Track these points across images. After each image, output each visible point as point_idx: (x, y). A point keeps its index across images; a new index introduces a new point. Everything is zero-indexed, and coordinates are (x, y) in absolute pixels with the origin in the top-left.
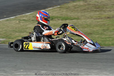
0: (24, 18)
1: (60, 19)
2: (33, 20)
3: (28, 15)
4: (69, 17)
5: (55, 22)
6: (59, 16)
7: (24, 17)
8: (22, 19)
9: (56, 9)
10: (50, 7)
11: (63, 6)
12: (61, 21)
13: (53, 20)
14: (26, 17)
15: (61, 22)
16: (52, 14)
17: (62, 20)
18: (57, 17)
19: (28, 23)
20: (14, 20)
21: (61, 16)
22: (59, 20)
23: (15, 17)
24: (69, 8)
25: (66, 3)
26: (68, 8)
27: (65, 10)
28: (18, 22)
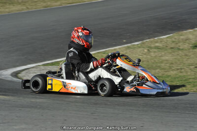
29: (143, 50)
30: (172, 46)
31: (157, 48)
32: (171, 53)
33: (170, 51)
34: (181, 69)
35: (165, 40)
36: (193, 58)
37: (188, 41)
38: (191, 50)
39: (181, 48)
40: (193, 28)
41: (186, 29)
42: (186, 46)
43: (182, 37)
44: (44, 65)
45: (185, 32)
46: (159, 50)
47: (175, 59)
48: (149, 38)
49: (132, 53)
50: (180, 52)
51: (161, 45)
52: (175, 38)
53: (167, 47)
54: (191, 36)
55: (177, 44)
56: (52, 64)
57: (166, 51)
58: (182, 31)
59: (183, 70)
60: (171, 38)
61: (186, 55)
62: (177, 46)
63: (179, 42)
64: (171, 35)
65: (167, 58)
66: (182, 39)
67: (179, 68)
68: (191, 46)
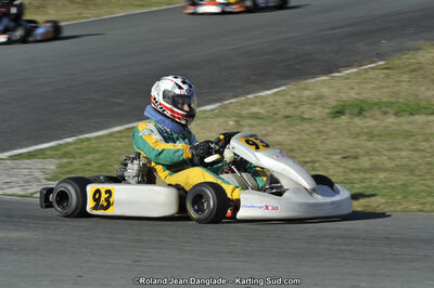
0: (255, 110)
1: (389, 110)
2: (287, 117)
3: (268, 95)
4: (423, 104)
5: (372, 123)
6: (384, 100)
7: (253, 105)
8: (245, 112)
9: (372, 74)
10: (349, 66)
11: (397, 62)
12: (392, 119)
13: (364, 113)
14: (263, 103)
15: (393, 123)
16: (358, 94)
17: (396, 114)
18: (378, 105)
19: (270, 129)
20: (217, 116)
21: (393, 100)
22: (385, 113)
23: (221, 107)
24: (422, 68)
25: (409, 50)
26: (415, 70)
27: (405, 77)
28: (231, 123)
29: (226, 122)
30: (287, 114)
31: (256, 116)
32: (287, 128)
33: (284, 123)
34: (314, 162)
35: (270, 99)
36: (336, 137)
37: (319, 101)
38: (329, 121)
39: (307, 116)
40: (327, 71)
41: (314, 75)
42: (318, 112)
43: (307, 93)
44: (12, 158)
45: (312, 81)
46: (260, 121)
47: (298, 140)
48: (236, 97)
49: (203, 129)
50: (306, 126)
51: (262, 111)
52: (292, 96)
53: (275, 114)
54: (325, 91)
55: (296, 107)
56: (30, 155)
57: (275, 124)
58: (306, 79)
59: (317, 165)
60: (283, 95)
61: (320, 132)
62: (298, 112)
63: (302, 103)
64: (283, 88)
65: (279, 138)
66: (308, 98)
67: (308, 159)
68: (327, 111)
